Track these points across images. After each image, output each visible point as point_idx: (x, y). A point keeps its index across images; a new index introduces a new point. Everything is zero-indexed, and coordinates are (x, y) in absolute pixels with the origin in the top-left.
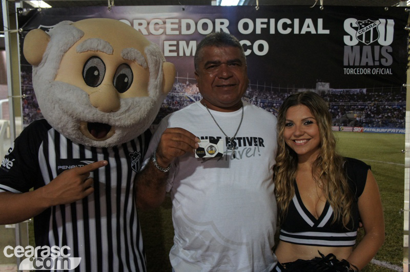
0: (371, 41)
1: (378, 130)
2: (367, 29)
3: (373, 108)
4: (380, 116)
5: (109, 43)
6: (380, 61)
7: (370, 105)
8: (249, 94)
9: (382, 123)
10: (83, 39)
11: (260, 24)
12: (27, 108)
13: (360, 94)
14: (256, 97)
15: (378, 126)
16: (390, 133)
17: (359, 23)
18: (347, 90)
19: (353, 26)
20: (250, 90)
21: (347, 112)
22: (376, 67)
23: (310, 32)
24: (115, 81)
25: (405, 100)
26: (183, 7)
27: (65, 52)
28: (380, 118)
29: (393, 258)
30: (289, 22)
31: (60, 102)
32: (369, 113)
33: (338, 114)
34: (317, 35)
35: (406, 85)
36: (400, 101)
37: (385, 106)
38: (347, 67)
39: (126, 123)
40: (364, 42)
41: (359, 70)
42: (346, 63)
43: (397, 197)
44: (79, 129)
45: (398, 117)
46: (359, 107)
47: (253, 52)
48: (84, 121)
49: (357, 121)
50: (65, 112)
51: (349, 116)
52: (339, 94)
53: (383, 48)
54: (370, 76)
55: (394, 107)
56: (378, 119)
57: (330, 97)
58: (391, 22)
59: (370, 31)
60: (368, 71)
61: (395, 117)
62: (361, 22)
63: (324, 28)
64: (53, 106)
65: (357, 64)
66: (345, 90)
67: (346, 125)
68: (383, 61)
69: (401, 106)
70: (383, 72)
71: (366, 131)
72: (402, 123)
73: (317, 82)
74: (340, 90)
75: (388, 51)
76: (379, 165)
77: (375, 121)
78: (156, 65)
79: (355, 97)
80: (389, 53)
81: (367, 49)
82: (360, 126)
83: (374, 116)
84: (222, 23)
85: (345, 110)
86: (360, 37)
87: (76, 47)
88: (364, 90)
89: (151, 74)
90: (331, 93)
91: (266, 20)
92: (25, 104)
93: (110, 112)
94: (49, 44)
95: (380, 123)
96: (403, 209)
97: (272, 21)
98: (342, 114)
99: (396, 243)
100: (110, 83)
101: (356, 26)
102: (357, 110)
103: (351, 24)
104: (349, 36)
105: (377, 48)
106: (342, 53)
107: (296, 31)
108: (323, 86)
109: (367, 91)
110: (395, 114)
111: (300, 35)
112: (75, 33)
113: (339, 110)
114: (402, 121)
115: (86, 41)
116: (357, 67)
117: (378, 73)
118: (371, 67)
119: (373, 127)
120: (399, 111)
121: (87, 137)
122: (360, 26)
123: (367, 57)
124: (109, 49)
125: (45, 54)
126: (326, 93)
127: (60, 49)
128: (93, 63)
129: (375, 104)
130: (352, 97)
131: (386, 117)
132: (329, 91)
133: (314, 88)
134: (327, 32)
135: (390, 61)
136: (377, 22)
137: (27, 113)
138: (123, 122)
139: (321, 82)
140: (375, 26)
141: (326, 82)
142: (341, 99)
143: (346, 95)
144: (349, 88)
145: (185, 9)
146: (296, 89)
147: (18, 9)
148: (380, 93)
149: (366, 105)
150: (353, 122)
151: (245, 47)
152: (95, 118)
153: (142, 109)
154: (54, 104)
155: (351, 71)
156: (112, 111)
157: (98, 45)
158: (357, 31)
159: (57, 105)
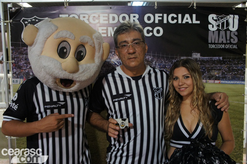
1: (229, 82)
2: (222, 21)
3: (226, 69)
4: (230, 74)
5: (72, 33)
6: (230, 40)
7: (225, 67)
8: (151, 60)
9: (232, 78)
10: (58, 31)
11: (158, 17)
12: (15, 69)
13: (218, 60)
14: (156, 62)
15: (229, 80)
16: (236, 84)
17: (217, 17)
18: (211, 57)
20: (152, 58)
21: (211, 71)
23: (188, 22)
24: (76, 55)
25: (245, 64)
26: (111, 6)
27: (47, 38)
28: (230, 75)
30: (175, 16)
31: (45, 68)
32: (224, 72)
33: (205, 73)
34: (192, 24)
35: (245, 55)
36: (242, 65)
37: (233, 67)
38: (210, 44)
39: (82, 79)
40: (220, 28)
41: (218, 46)
42: (210, 42)
43: (240, 122)
44: (56, 82)
45: (240, 74)
46: (218, 68)
47: (153, 34)
48: (58, 78)
49: (217, 77)
50: (48, 73)
51: (212, 73)
52: (206, 60)
53: (232, 32)
54: (224, 50)
55: (239, 68)
56: (229, 76)
57: (200, 62)
58: (237, 17)
59: (224, 22)
60: (223, 46)
61: (239, 74)
62: (219, 17)
63: (197, 20)
65: (216, 42)
66: (209, 57)
67: (210, 79)
68: (232, 40)
69: (243, 68)
70: (232, 47)
71: (222, 83)
72: (243, 78)
73: (193, 53)
74: (207, 58)
75: (235, 34)
77: (228, 77)
78: (99, 45)
79: (216, 62)
80: (236, 35)
81: (222, 33)
82: (219, 80)
83: (227, 73)
84: (134, 17)
85: (209, 70)
86: (218, 26)
87: (54, 36)
88: (221, 58)
89: (96, 50)
90: (201, 60)
91: (161, 15)
92: (14, 66)
94: (38, 34)
95: (230, 78)
96: (243, 129)
97: (165, 15)
98: (208, 72)
99: (239, 150)
100: (73, 56)
101: (216, 19)
102: (216, 70)
103: (213, 18)
104: (212, 25)
105: (228, 32)
106: (207, 36)
107: (180, 22)
108: (196, 55)
109: (222, 58)
110: (239, 72)
111: (182, 24)
113: (206, 70)
114: (243, 77)
115: (59, 32)
116: (216, 44)
117: (229, 47)
118: (225, 44)
119: (226, 80)
120: (242, 70)
122: (218, 19)
123: (222, 38)
124: (72, 37)
126: (198, 59)
127: (44, 37)
128: (63, 45)
129: (227, 66)
130: (214, 62)
131: (234, 74)
132: (200, 58)
133: (191, 56)
134: (198, 22)
135: (236, 41)
136: (228, 17)
137: (15, 72)
138: (80, 78)
139: (195, 52)
140: (227, 19)
141: (198, 52)
142: (207, 63)
143: (210, 61)
144: (212, 57)
145: (112, 8)
146: (180, 57)
147: (9, 8)
148: (230, 60)
149: (222, 67)
150: (214, 77)
151: (148, 32)
152: (65, 77)
153: (91, 71)
154: (41, 69)
155: (213, 46)
156: (75, 72)
157: (66, 35)
158: (216, 22)
159: (43, 70)
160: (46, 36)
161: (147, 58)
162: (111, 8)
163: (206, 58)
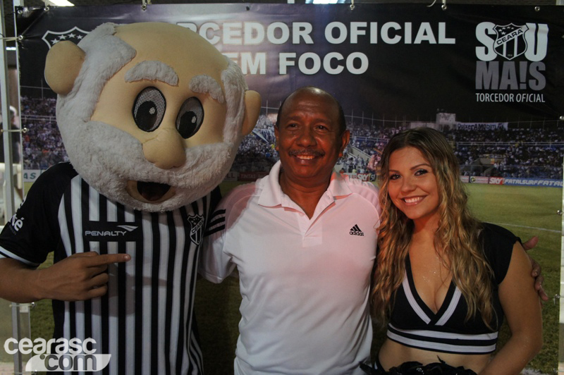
0: (516, 55)
1: (524, 182)
2: (509, 37)
3: (517, 150)
4: (528, 162)
5: (173, 68)
6: (527, 83)
7: (514, 145)
9: (531, 171)
10: (135, 61)
11: (356, 30)
12: (29, 147)
13: (499, 130)
15: (525, 177)
16: (541, 186)
17: (498, 29)
18: (481, 124)
19: (489, 33)
22: (522, 92)
23: (428, 41)
24: (179, 123)
26: (247, 5)
27: (108, 79)
28: (527, 165)
29: (543, 364)
30: (397, 26)
31: (101, 153)
32: (512, 157)
33: (468, 159)
34: (438, 45)
36: (556, 141)
37: (534, 147)
38: (480, 91)
39: (193, 183)
40: (504, 55)
41: (497, 96)
42: (478, 86)
43: (550, 277)
44: (126, 189)
45: (552, 164)
46: (498, 148)
47: (346, 69)
49: (495, 169)
50: (107, 167)
51: (484, 161)
53: (531, 65)
54: (513, 105)
55: (548, 148)
56: (524, 166)
57: (456, 134)
58: (544, 28)
59: (513, 40)
60: (511, 97)
61: (549, 164)
62: (501, 28)
63: (448, 36)
64: (89, 157)
65: (494, 87)
66: (478, 124)
67: (478, 175)
68: (532, 83)
69: (558, 148)
70: (532, 99)
71: (507, 183)
72: (558, 172)
73: (438, 113)
74: (471, 124)
75: (540, 69)
76: (526, 231)
77: (521, 169)
78: (236, 98)
79: (493, 134)
80: (541, 72)
81: (509, 66)
82: (500, 176)
83: (519, 162)
84: (302, 29)
85: (478, 152)
86: (499, 49)
87: (125, 73)
88: (506, 125)
89: (228, 110)
90: (457, 129)
91: (364, 24)
92: (27, 141)
93: (171, 168)
94: (84, 65)
95: (527, 171)
96: (559, 294)
98: (474, 158)
99: (548, 342)
100: (172, 126)
101: (494, 33)
102: (494, 153)
103: (486, 31)
104: (484, 48)
105: (523, 65)
106: (473, 71)
107: (408, 40)
108: (446, 118)
109: (509, 126)
110: (548, 159)
111: (413, 45)
112: (124, 52)
113: (469, 153)
114: (559, 169)
115: (139, 65)
116: (494, 91)
117: (525, 100)
118: (515, 92)
119: (517, 177)
122: (500, 33)
123: (509, 78)
124: (172, 78)
126: (451, 128)
127: (101, 75)
128: (148, 96)
129: (520, 145)
130: (488, 134)
131: (536, 163)
132: (455, 125)
133: (434, 120)
134: (452, 41)
135: (542, 84)
136: (524, 28)
137: (29, 153)
138: (188, 181)
139: (444, 112)
140: (520, 34)
141: (450, 112)
142: (472, 137)
143: (479, 131)
144: (485, 122)
145: (251, 9)
146: (408, 124)
147: (16, 7)
148: (528, 130)
149: (507, 147)
150: (489, 170)
151: (334, 63)
152: (150, 178)
153: (214, 162)
154: (91, 155)
155: (487, 98)
157: (157, 72)
158: (495, 40)
159: (95, 157)
160: (104, 74)
162: (248, 9)
163: (469, 126)
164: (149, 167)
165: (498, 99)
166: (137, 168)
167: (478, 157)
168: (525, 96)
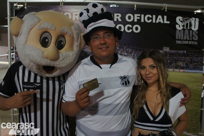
0: (189, 28)
1: (191, 71)
2: (187, 22)
3: (189, 60)
4: (192, 64)
7: (188, 59)
8: (131, 52)
9: (193, 68)
10: (40, 23)
11: (136, 17)
13: (183, 53)
14: (134, 54)
15: (191, 69)
16: (196, 72)
17: (183, 19)
18: (177, 51)
20: (131, 50)
21: (177, 62)
22: (191, 40)
23: (161, 22)
25: (203, 57)
27: (31, 29)
28: (192, 65)
30: (150, 16)
31: (29, 56)
32: (187, 63)
33: (173, 63)
34: (164, 24)
36: (201, 57)
37: (194, 59)
38: (177, 40)
39: (63, 66)
40: (185, 28)
41: (183, 42)
42: (177, 38)
44: (39, 69)
45: (200, 65)
46: (183, 60)
47: (133, 30)
49: (182, 67)
50: (31, 61)
51: (178, 64)
52: (173, 53)
53: (193, 32)
54: (188, 45)
55: (198, 60)
56: (191, 66)
57: (169, 54)
58: (197, 20)
59: (188, 23)
60: (187, 42)
61: (199, 65)
62: (184, 19)
63: (167, 20)
64: (25, 58)
65: (182, 39)
66: (176, 51)
67: (176, 69)
68: (194, 38)
69: (202, 60)
70: (194, 43)
71: (185, 71)
72: (201, 68)
73: (164, 47)
74: (174, 51)
75: (196, 33)
77: (190, 67)
78: (77, 35)
79: (181, 55)
80: (197, 34)
81: (187, 32)
82: (183, 69)
83: (189, 64)
84: (118, 16)
86: (183, 26)
87: (37, 27)
88: (185, 52)
89: (75, 40)
90: (170, 52)
91: (139, 15)
93: (54, 60)
94: (23, 25)
95: (192, 68)
97: (143, 16)
98: (175, 63)
103: (180, 19)
104: (178, 25)
105: (191, 31)
107: (154, 21)
108: (166, 49)
109: (186, 52)
110: (198, 64)
111: (155, 23)
112: (36, 20)
113: (173, 61)
114: (202, 67)
115: (41, 24)
117: (191, 43)
119: (189, 70)
120: (201, 62)
121: (43, 72)
122: (184, 20)
123: (187, 36)
124: (53, 28)
125: (21, 30)
126: (168, 52)
128: (45, 35)
129: (190, 59)
130: (180, 55)
131: (195, 65)
132: (169, 51)
133: (162, 49)
134: (168, 22)
136: (191, 19)
138: (61, 65)
140: (190, 21)
141: (168, 47)
142: (174, 56)
143: (177, 53)
144: (179, 50)
147: (15, 6)
148: (192, 53)
149: (186, 59)
150: (180, 67)
151: (129, 28)
152: (47, 64)
153: (70, 58)
154: (26, 57)
155: (180, 42)
156: (56, 60)
157: (48, 26)
158: (182, 23)
159: (27, 58)
160: (29, 28)
161: (127, 50)
164: (46, 60)
165: (183, 43)
166: (42, 61)
167: (176, 62)
168: (192, 42)
